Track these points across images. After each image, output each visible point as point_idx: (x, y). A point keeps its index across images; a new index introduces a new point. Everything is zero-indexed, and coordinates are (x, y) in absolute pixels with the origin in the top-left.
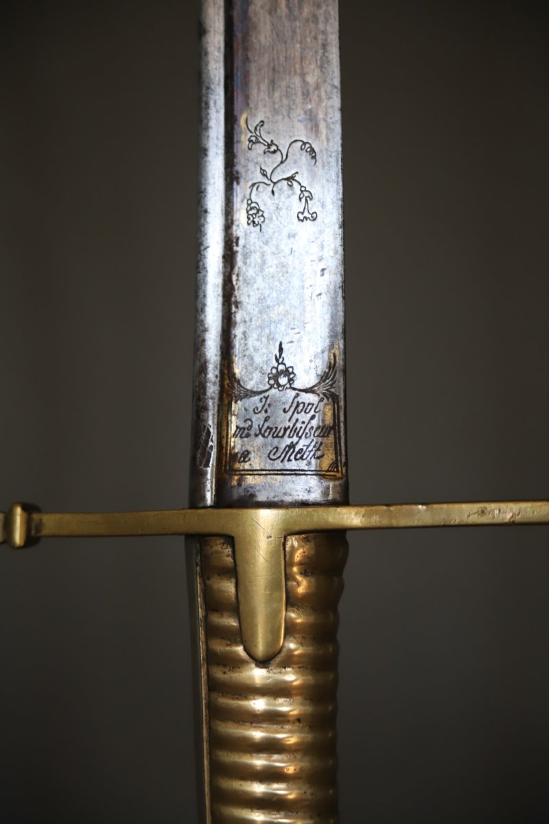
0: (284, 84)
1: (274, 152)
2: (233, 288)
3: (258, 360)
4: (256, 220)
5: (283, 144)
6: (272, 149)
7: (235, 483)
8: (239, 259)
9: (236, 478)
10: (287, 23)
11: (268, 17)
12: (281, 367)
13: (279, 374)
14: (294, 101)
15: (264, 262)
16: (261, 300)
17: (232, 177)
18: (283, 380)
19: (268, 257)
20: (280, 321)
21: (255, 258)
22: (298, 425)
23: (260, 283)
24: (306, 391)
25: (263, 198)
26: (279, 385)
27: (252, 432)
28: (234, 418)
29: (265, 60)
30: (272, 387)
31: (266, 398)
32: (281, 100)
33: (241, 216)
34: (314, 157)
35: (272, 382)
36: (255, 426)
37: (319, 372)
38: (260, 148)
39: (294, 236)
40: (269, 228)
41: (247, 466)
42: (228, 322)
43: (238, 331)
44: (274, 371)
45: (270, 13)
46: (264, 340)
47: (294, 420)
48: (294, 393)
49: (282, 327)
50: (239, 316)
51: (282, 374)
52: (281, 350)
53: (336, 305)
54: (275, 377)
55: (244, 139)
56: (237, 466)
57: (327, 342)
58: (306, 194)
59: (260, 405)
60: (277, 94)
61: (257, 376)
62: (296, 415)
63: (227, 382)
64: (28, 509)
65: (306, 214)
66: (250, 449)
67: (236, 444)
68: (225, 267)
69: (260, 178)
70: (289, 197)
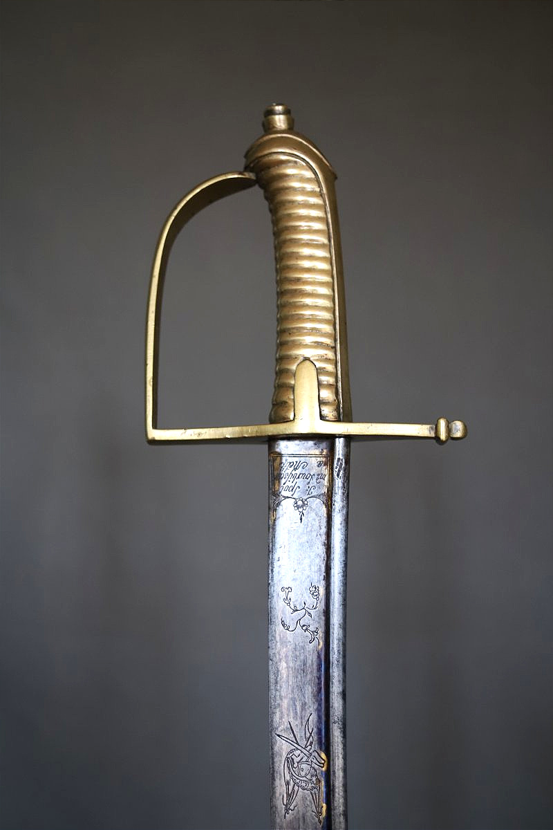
0: (298, 663)
1: (304, 626)
2: (327, 553)
3: (313, 515)
4: (314, 589)
5: (299, 630)
6: (305, 628)
7: (325, 451)
8: (323, 569)
9: (324, 453)
10: (296, 696)
11: (306, 701)
12: (301, 510)
13: (302, 506)
14: (293, 653)
15: (310, 566)
16: (311, 546)
17: (327, 613)
18: (300, 503)
19: (307, 568)
20: (302, 534)
21: (315, 568)
22: (292, 480)
23: (313, 555)
24: (288, 497)
25: (311, 601)
26: (302, 501)
27: (316, 476)
28: (326, 484)
29: (309, 677)
30: (306, 500)
31: (309, 494)
32: (300, 654)
33: (322, 591)
34: (283, 621)
35: (306, 502)
36: (315, 480)
37: (280, 507)
38: (312, 628)
39: (294, 579)
40: (307, 584)
41: (319, 459)
42: (329, 534)
43: (324, 530)
44: (304, 508)
45: (305, 703)
46: (310, 525)
47: (294, 482)
48: (294, 496)
49: (301, 530)
50: (324, 537)
51: (301, 506)
52: (301, 519)
53: (272, 542)
54: (304, 504)
55: (321, 634)
56: (324, 459)
57: (277, 522)
58: (287, 602)
59: (312, 490)
60: (302, 658)
61: (314, 506)
62: (293, 485)
63: (329, 503)
64: (437, 438)
65: (287, 591)
66: (317, 468)
67: (325, 471)
68: (330, 564)
69: (312, 612)
70: (297, 601)
